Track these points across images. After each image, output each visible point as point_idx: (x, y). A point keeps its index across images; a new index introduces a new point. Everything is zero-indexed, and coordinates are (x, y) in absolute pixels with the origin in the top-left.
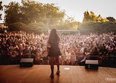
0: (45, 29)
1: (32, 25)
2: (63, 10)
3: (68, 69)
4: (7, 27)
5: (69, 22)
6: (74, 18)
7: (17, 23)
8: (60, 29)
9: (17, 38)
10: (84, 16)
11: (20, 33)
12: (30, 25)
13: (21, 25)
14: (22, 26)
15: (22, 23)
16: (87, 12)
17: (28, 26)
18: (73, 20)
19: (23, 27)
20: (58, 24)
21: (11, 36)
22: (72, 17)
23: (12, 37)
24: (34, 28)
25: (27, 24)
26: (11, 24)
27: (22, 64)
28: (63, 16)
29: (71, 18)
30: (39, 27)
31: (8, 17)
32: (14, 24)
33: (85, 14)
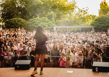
0: (49, 26)
1: (33, 21)
2: (73, 1)
3: (72, 72)
4: (4, 24)
5: (80, 15)
6: (87, 11)
7: (15, 19)
8: (70, 25)
9: (14, 37)
10: (101, 7)
11: (19, 31)
12: (30, 21)
13: (20, 20)
14: (21, 23)
15: (21, 19)
16: (105, 3)
17: (28, 23)
18: (86, 13)
19: (23, 23)
20: (67, 19)
21: (7, 35)
22: (84, 10)
23: (9, 36)
24: (36, 25)
25: (27, 19)
26: (8, 20)
27: (18, 67)
28: (73, 9)
29: (83, 12)
30: (42, 23)
31: (5, 11)
32: (11, 19)
33: (101, 5)
